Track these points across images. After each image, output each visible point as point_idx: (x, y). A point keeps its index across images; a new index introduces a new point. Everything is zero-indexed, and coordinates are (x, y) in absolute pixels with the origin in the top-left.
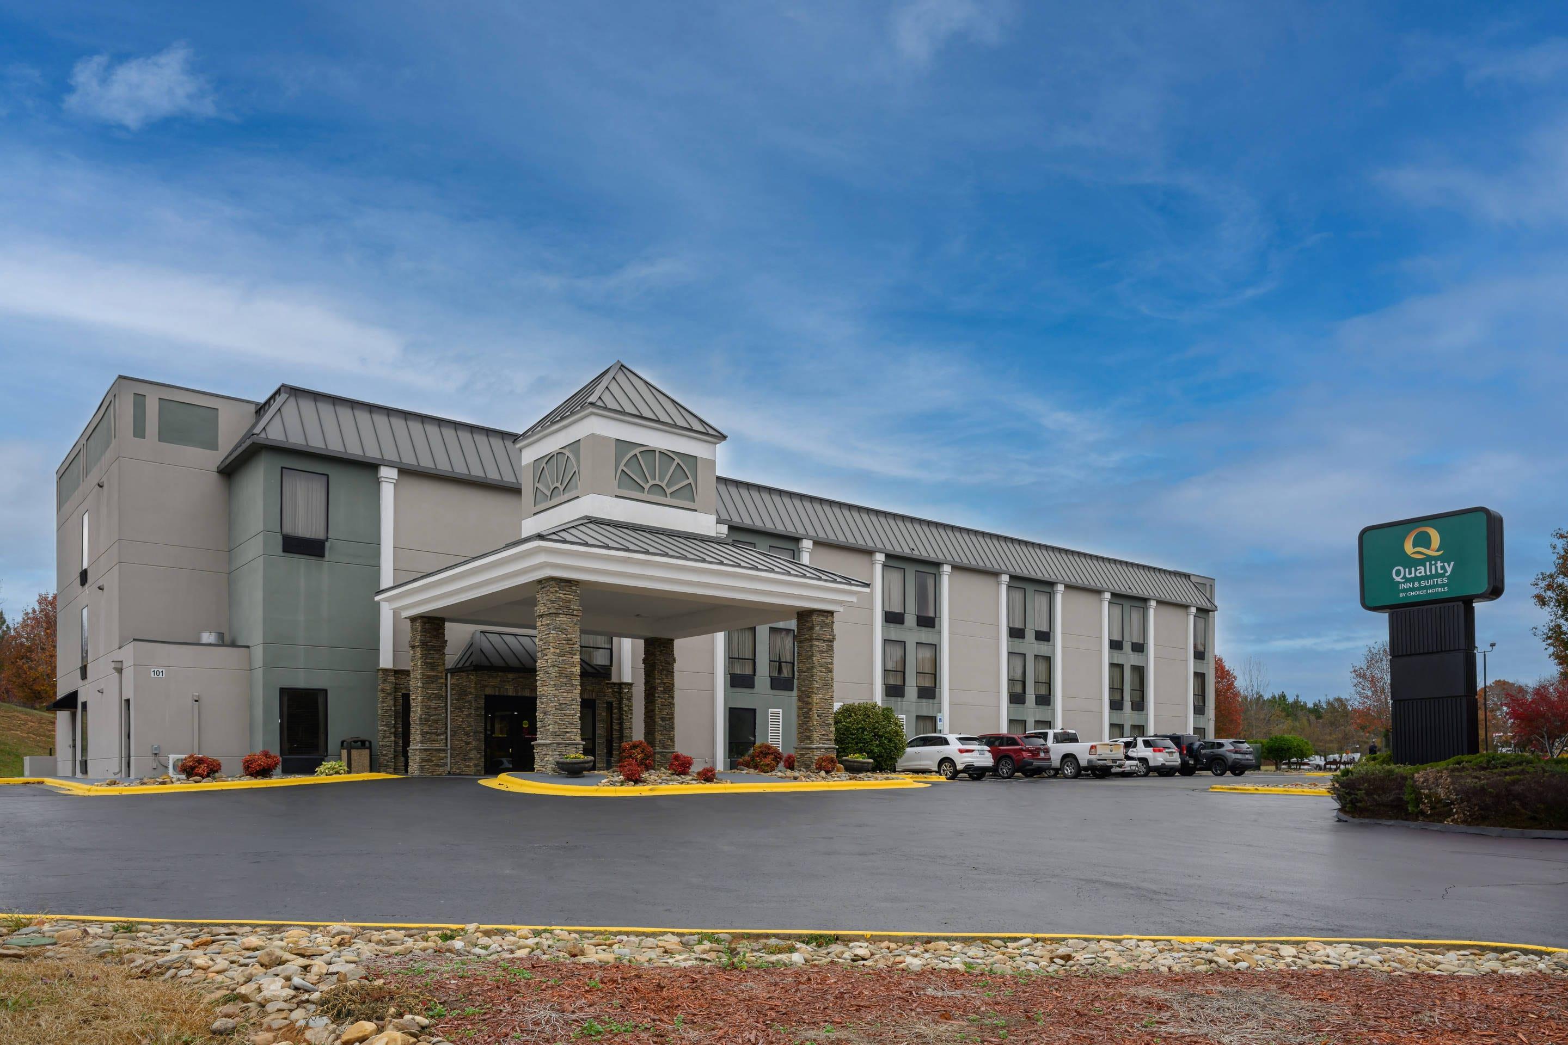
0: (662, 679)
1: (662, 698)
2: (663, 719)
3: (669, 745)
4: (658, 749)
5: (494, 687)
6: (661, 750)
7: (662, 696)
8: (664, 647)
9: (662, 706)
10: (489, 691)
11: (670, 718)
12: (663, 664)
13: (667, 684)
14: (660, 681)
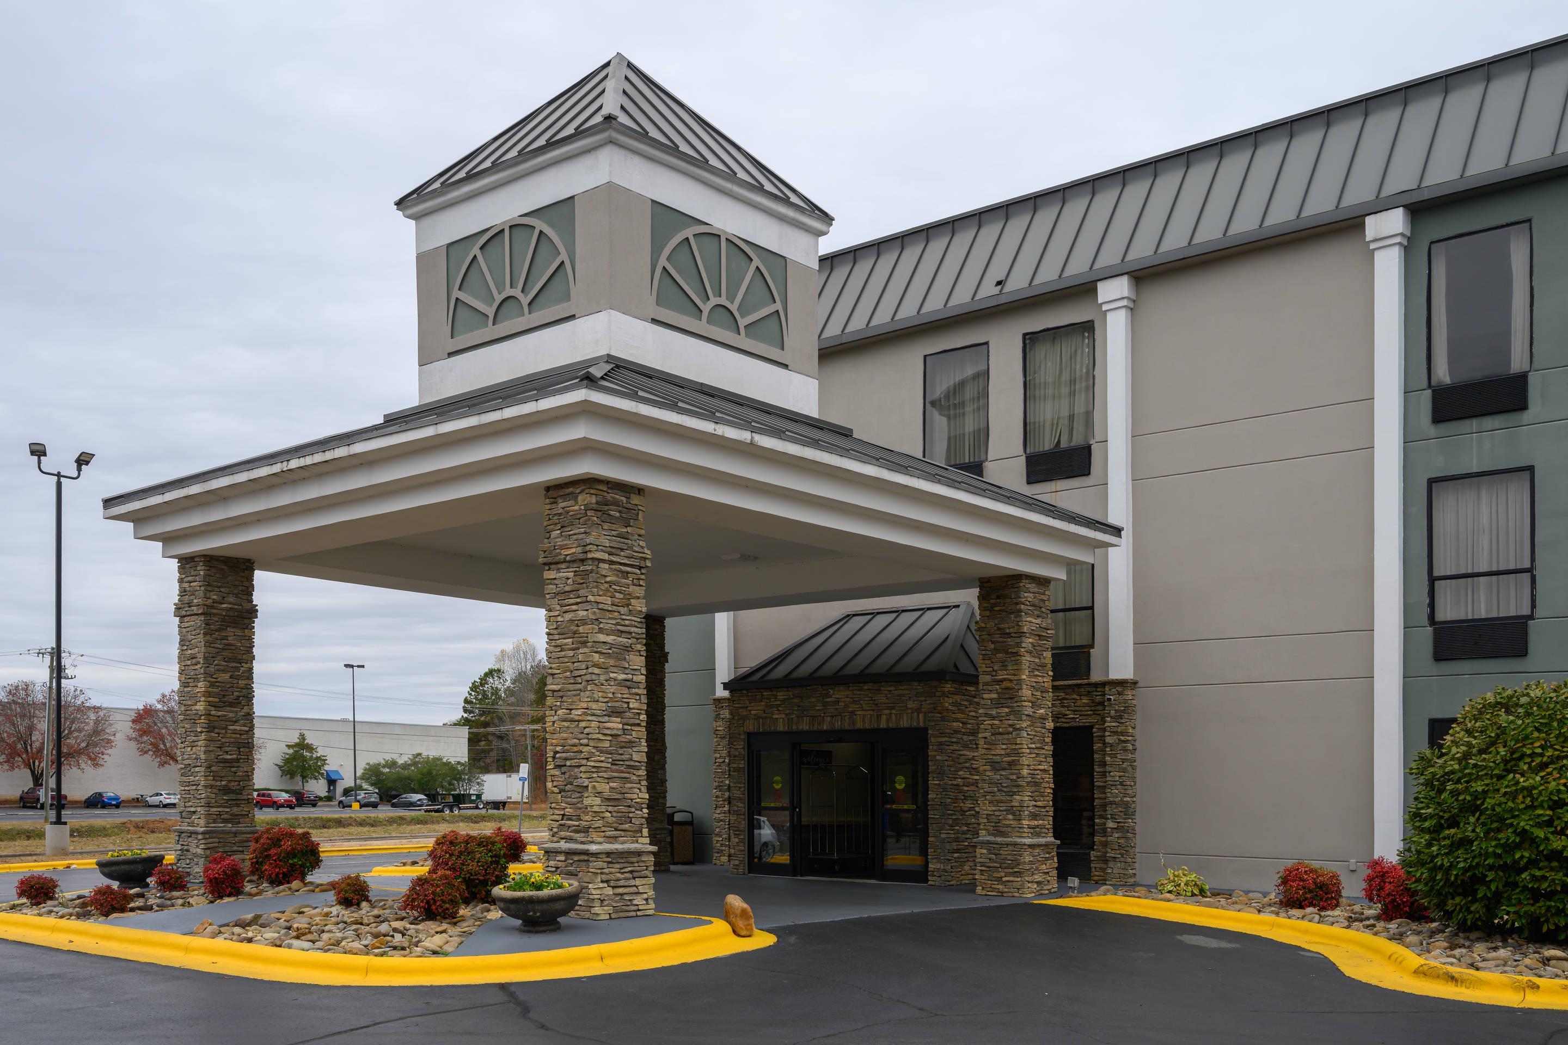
0: (993, 673)
1: (993, 718)
2: (995, 766)
3: (1008, 826)
4: (984, 836)
5: (757, 718)
6: (992, 838)
7: (994, 712)
8: (998, 597)
9: (993, 734)
10: (750, 726)
11: (1011, 764)
12: (997, 637)
13: (1005, 684)
14: (988, 678)
